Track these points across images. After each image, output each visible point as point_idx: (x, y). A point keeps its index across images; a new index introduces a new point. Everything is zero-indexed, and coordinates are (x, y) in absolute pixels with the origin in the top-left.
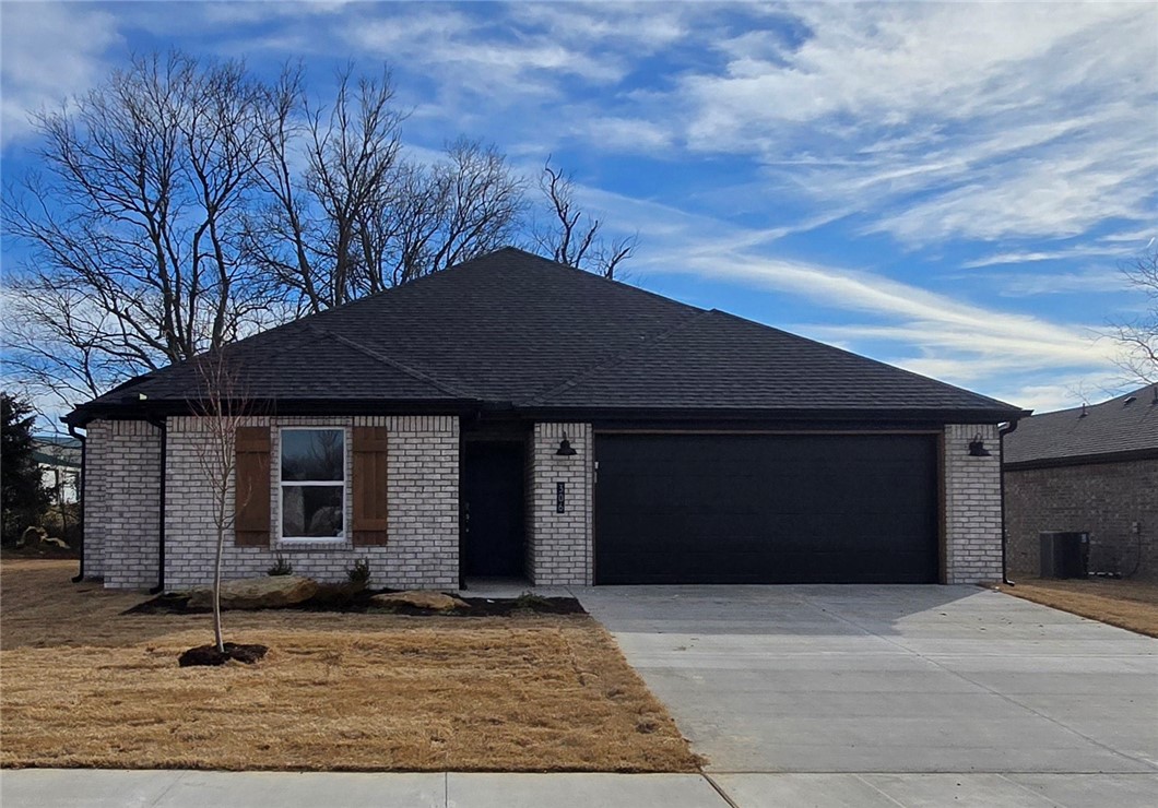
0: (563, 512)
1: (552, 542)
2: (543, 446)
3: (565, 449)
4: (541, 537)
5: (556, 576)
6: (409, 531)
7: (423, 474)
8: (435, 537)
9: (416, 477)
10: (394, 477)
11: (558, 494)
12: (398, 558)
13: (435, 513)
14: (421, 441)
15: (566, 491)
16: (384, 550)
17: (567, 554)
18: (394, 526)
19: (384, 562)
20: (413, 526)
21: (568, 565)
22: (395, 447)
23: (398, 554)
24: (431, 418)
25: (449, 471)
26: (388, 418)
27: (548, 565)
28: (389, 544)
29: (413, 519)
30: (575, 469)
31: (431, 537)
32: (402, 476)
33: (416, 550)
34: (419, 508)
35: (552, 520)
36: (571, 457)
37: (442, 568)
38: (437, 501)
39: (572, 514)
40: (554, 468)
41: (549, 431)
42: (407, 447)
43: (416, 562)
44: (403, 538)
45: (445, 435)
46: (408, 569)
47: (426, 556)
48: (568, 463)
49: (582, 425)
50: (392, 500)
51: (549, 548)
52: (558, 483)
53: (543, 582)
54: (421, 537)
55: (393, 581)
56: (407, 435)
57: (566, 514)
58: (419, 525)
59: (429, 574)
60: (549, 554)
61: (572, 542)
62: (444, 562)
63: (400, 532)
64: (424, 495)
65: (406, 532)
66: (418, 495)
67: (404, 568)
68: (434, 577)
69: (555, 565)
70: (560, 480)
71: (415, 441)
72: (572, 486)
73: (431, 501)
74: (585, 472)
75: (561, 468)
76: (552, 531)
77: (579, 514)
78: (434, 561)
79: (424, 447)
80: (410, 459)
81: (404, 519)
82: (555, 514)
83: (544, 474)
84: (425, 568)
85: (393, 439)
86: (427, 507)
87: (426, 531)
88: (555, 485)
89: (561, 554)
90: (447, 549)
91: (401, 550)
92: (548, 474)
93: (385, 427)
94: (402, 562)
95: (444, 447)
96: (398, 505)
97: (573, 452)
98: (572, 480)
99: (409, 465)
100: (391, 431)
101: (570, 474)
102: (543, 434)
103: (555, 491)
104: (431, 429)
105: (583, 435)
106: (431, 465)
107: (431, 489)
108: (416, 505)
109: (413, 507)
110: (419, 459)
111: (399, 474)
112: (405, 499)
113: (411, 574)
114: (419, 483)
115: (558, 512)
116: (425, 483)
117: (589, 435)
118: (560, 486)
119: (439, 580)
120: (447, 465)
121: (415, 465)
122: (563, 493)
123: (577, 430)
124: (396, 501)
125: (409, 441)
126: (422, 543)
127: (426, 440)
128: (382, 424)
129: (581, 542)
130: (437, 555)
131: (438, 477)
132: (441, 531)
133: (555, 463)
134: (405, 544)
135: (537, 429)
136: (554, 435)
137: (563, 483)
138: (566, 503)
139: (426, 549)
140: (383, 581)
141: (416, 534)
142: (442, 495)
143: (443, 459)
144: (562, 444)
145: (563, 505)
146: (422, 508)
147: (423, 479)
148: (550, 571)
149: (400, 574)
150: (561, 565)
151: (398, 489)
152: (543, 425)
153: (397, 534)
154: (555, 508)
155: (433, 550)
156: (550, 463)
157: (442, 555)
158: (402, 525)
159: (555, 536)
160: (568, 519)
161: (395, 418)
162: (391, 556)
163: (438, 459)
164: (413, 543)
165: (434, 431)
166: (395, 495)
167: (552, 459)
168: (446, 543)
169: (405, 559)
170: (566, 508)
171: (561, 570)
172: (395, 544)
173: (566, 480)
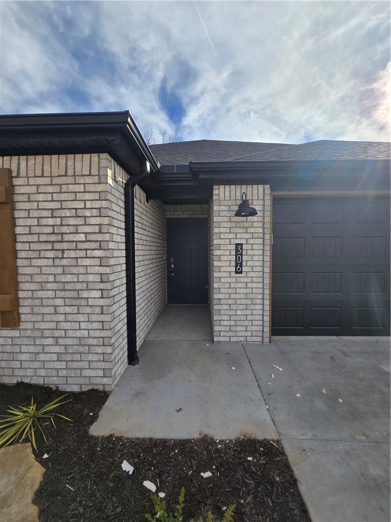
0: (241, 272)
1: (230, 302)
2: (222, 208)
3: (245, 210)
4: (220, 296)
5: (234, 334)
6: (47, 310)
7: (62, 234)
8: (81, 318)
9: (53, 238)
10: (25, 239)
11: (236, 255)
12: (35, 345)
13: (78, 286)
14: (57, 189)
15: (244, 252)
16: (15, 333)
17: (244, 312)
18: (26, 303)
19: (17, 349)
20: (51, 302)
21: (246, 323)
22: (25, 198)
23: (34, 338)
24: (71, 156)
25: (97, 229)
26: (15, 159)
27: (226, 323)
28: (23, 326)
29: (50, 294)
30: (252, 230)
31: (75, 317)
32: (35, 238)
33: (57, 333)
34: (59, 278)
35: (229, 280)
36: (250, 218)
37: (90, 357)
38: (82, 270)
39: (250, 274)
40: (232, 230)
41: (227, 194)
42: (41, 197)
43: (56, 349)
44: (39, 318)
45: (88, 180)
46: (48, 357)
47: (69, 342)
48: (246, 225)
49: (261, 187)
50: (24, 269)
51: (227, 307)
52: (236, 245)
53: (221, 339)
54: (62, 318)
55: (29, 372)
56: (40, 181)
57: (244, 274)
58: (59, 302)
59: (75, 365)
60: (227, 312)
61: (249, 302)
62: (94, 349)
63: (36, 310)
64: (65, 262)
65: (43, 310)
66: (57, 262)
67: (42, 357)
68: (81, 369)
69: (232, 323)
70: (238, 241)
71: (50, 189)
72: (250, 247)
73: (74, 270)
74: (264, 233)
75: (239, 230)
76: (231, 291)
77: (257, 274)
78: (81, 349)
79: (63, 197)
80: (45, 214)
81: (40, 294)
82: (233, 274)
83: (222, 236)
84: (69, 358)
85: (22, 187)
86: (69, 278)
87: (68, 310)
88: (233, 247)
89: (239, 312)
90: (98, 334)
91: (38, 334)
92: (227, 236)
93: (10, 171)
94: (40, 349)
95: (87, 196)
96: (30, 275)
97: (253, 213)
98: (251, 241)
99: (44, 222)
100: (18, 176)
101: (247, 236)
102: (222, 196)
103: (233, 253)
104: (70, 172)
105: (261, 197)
106: (72, 221)
107: (72, 254)
108: (55, 275)
109: (51, 278)
110: (56, 214)
111: (30, 234)
112: (40, 267)
113: (52, 365)
114: (58, 246)
115: (236, 272)
116: (65, 246)
117: (268, 197)
118: (239, 248)
119: (88, 373)
120: (94, 221)
121: (51, 221)
122: (241, 254)
123: (255, 192)
124: (28, 270)
125: (42, 189)
126: (64, 325)
127: (64, 188)
128: (6, 166)
129: (258, 301)
130: (84, 342)
131: (82, 237)
132: (88, 310)
133: (234, 225)
134: (43, 326)
135: (216, 192)
136: (233, 197)
137: (241, 245)
138: (244, 263)
139: (70, 333)
140: (17, 372)
141: (56, 313)
142: (87, 262)
143: (88, 213)
144: (240, 206)
145: (241, 266)
146: (63, 279)
147: (62, 241)
148: (228, 329)
149: (37, 364)
150: (238, 323)
151: (32, 254)
152: (222, 187)
153: (32, 313)
154: (233, 269)
155: (79, 334)
156: (228, 225)
157: (90, 341)
158: (38, 302)
159: (233, 296)
160: (246, 280)
161: (23, 158)
162: (26, 341)
163: (80, 213)
164: (53, 325)
165: (74, 175)
166: (26, 262)
167: (230, 221)
168: (95, 325)
169: (44, 346)
170: (244, 269)
171: (239, 328)
172: (30, 326)
173: (243, 241)
